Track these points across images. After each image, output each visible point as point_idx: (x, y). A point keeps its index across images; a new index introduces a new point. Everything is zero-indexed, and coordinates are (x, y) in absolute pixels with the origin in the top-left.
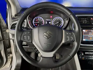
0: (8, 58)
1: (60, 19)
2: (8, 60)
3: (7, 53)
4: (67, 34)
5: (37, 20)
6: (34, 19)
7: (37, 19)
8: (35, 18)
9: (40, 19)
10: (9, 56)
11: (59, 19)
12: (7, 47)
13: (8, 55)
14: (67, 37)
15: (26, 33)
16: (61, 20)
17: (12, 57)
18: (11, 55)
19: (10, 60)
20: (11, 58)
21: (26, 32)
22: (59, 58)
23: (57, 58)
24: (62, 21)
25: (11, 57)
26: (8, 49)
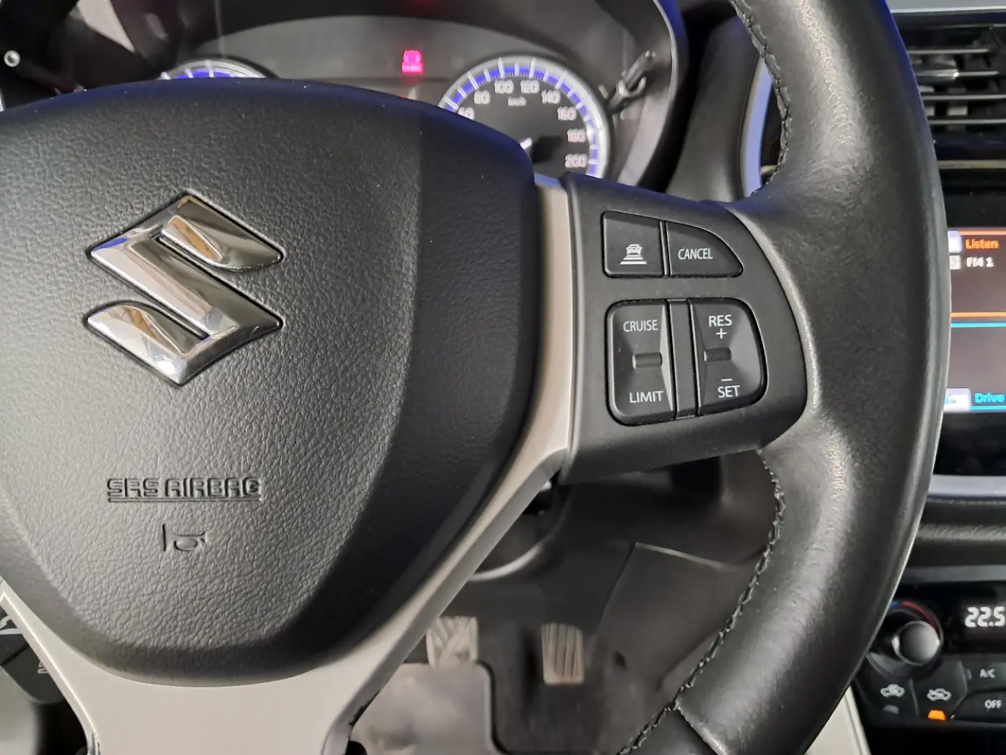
1: (551, 98)
4: (634, 255)
11: (530, 87)
14: (636, 325)
16: (566, 102)
22: (578, 678)
23: (551, 676)
24: (579, 124)
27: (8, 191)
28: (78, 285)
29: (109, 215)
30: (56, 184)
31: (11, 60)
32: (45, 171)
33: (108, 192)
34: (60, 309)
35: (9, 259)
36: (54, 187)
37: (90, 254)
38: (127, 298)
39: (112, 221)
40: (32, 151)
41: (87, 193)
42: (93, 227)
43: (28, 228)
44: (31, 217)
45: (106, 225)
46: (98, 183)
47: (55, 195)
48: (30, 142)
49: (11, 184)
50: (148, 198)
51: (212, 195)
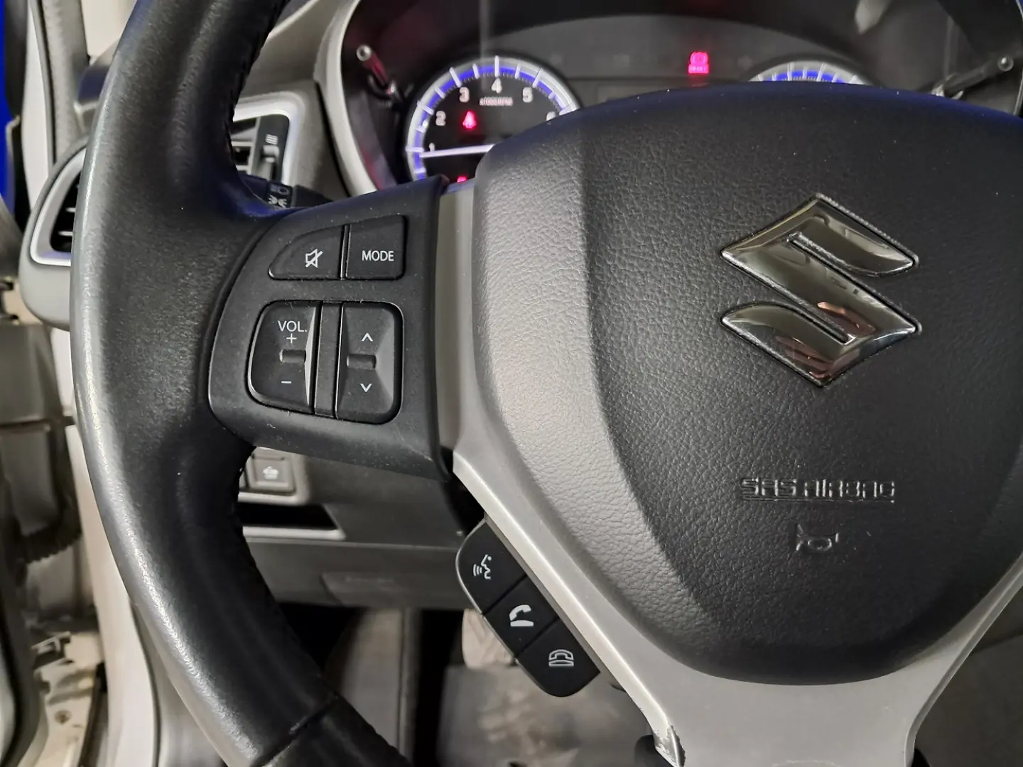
0: (45, 686)
2: (50, 711)
3: (30, 622)
5: (469, 121)
6: (423, 106)
7: (474, 103)
8: (436, 89)
9: (528, 96)
10: (55, 655)
12: (28, 529)
13: (42, 647)
15: (313, 259)
17: (100, 672)
18: (82, 651)
19: (80, 710)
20: (87, 683)
21: (311, 238)
25: (80, 675)
26: (39, 568)
27: (624, 192)
28: (712, 286)
29: (739, 217)
30: (676, 184)
31: (363, 53)
32: (662, 171)
33: (735, 194)
34: (694, 308)
35: (633, 258)
36: (675, 188)
37: (721, 255)
38: (766, 299)
39: (743, 223)
40: (644, 152)
41: (712, 194)
42: (724, 228)
43: (652, 229)
44: (653, 217)
45: (738, 227)
46: (722, 185)
47: (679, 196)
48: (639, 142)
49: (626, 183)
50: (778, 202)
51: (842, 200)
